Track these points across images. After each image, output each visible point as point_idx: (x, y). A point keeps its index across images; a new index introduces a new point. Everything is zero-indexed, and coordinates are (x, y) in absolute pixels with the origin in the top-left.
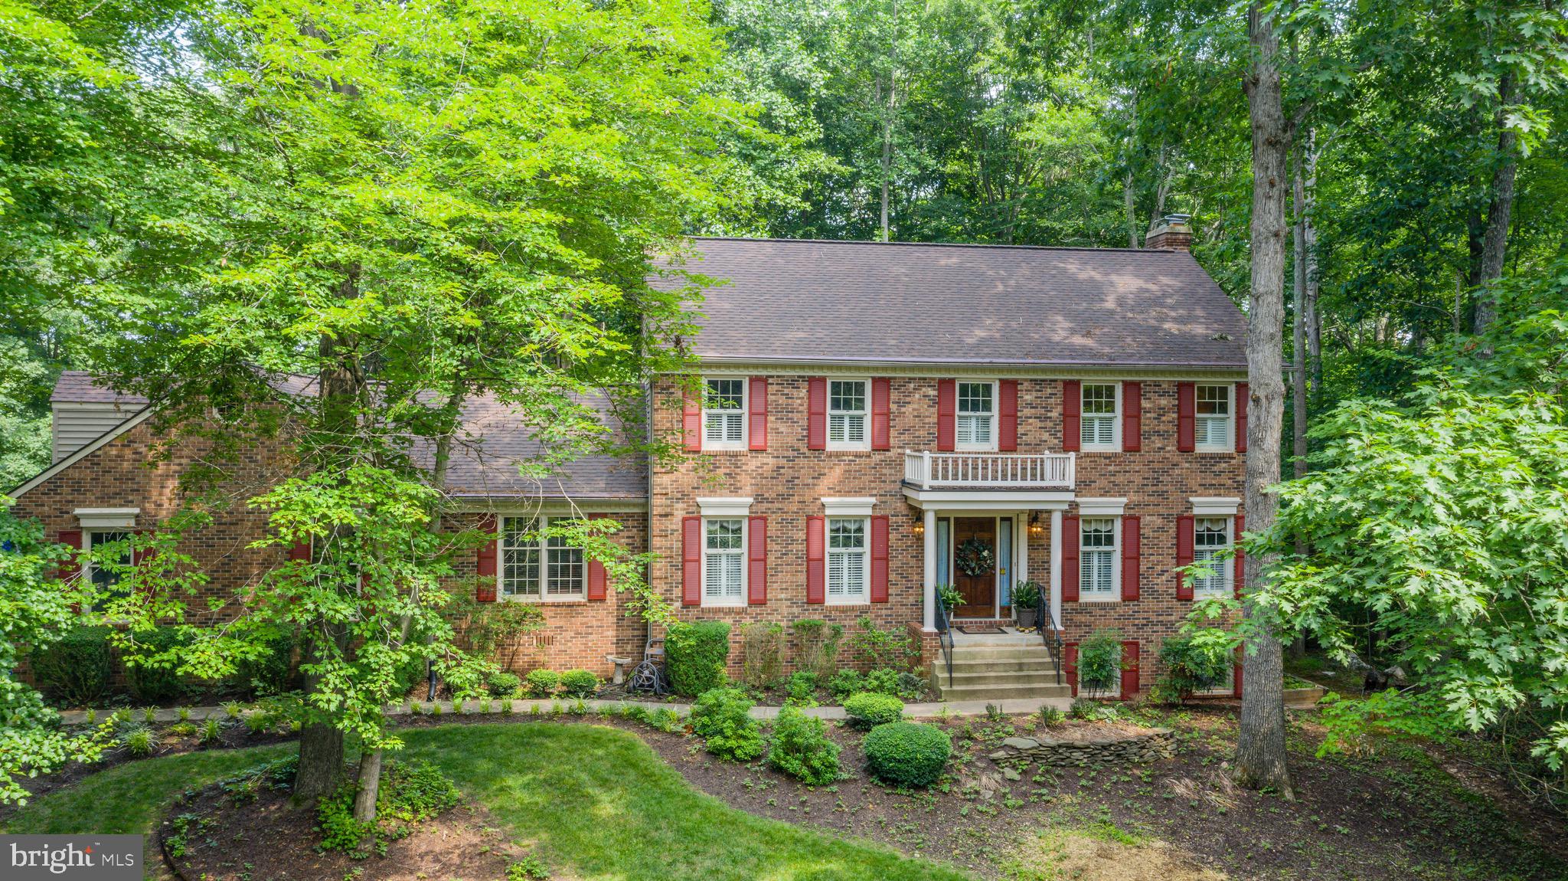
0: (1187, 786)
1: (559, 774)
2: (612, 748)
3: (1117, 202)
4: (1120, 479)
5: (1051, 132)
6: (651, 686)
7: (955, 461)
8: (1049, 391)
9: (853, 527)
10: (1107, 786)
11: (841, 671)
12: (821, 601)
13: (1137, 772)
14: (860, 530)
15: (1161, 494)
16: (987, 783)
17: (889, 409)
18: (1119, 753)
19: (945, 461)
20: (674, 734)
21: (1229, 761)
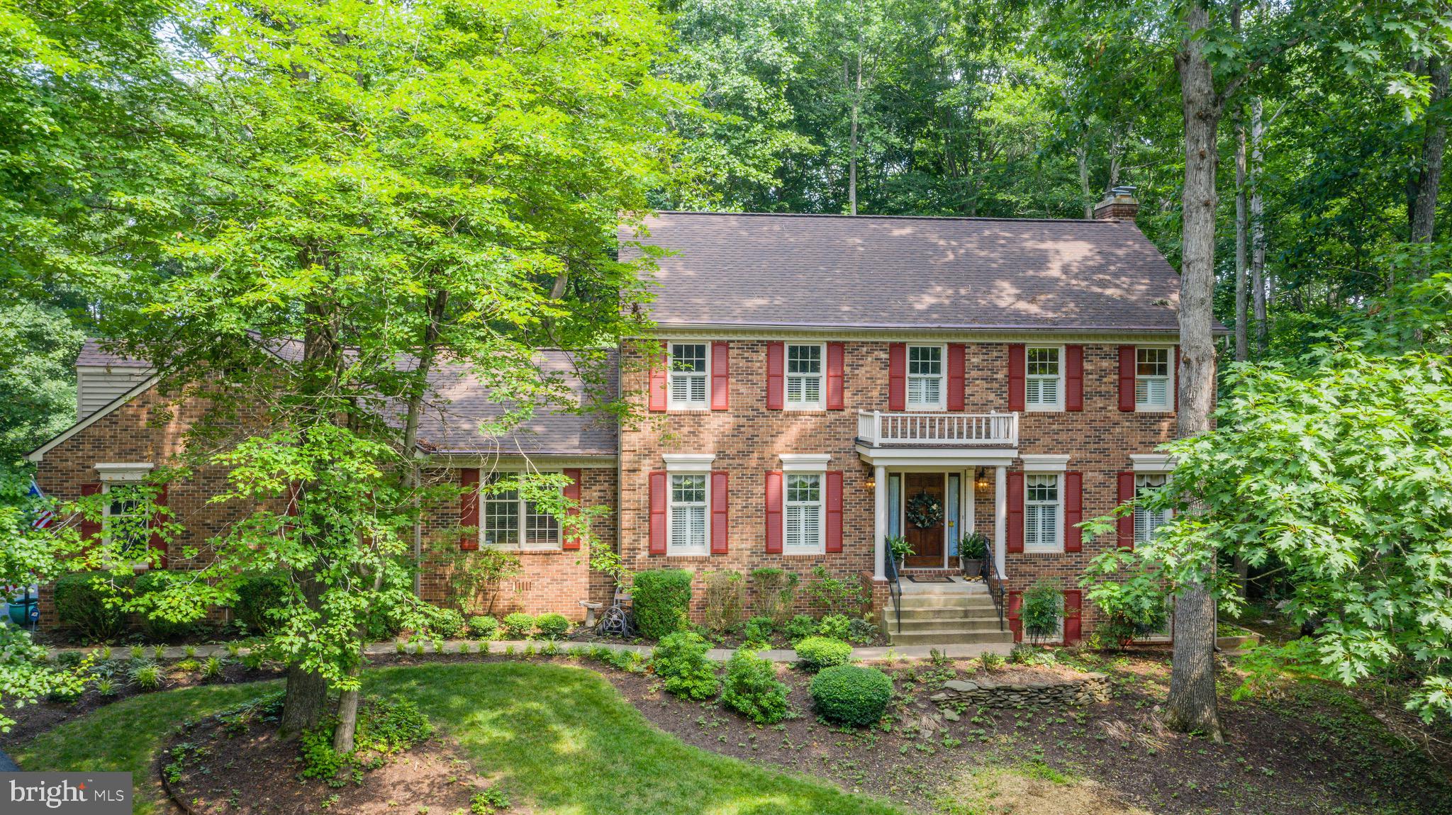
0: (1119, 729)
1: (527, 710)
2: (577, 686)
3: (1073, 176)
4: (1063, 437)
5: (1008, 110)
6: (620, 629)
7: (904, 420)
8: (995, 354)
9: (809, 482)
10: (1042, 727)
11: (797, 617)
12: (779, 551)
13: (1072, 714)
14: (816, 485)
15: (1103, 451)
16: (928, 723)
17: (843, 371)
18: (1057, 695)
19: (894, 420)
20: (635, 674)
21: (1161, 705)
